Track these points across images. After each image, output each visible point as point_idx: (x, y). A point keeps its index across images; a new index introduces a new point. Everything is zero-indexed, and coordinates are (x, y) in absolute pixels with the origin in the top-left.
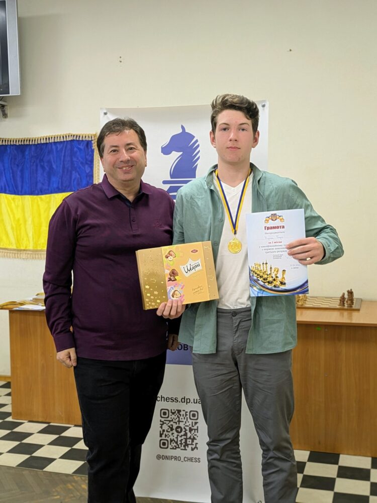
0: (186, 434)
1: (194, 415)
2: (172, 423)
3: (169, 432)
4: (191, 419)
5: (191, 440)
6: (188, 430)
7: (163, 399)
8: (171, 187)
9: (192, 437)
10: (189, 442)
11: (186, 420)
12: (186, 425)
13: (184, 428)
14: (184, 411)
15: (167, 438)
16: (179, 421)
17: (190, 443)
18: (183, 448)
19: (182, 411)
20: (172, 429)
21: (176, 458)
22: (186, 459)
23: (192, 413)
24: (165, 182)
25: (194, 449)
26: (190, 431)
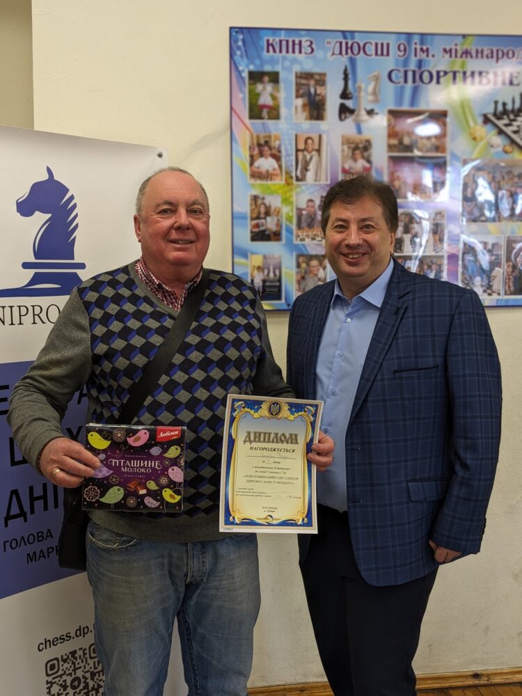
0: (86, 686)
2: (64, 677)
3: (62, 694)
4: (91, 658)
5: (94, 692)
6: (89, 678)
7: (48, 643)
8: (36, 273)
9: (96, 687)
10: (92, 694)
11: (84, 663)
12: (85, 670)
13: (84, 677)
14: (80, 649)
16: (75, 670)
19: (78, 651)
20: (65, 687)
24: (26, 266)
26: (92, 679)
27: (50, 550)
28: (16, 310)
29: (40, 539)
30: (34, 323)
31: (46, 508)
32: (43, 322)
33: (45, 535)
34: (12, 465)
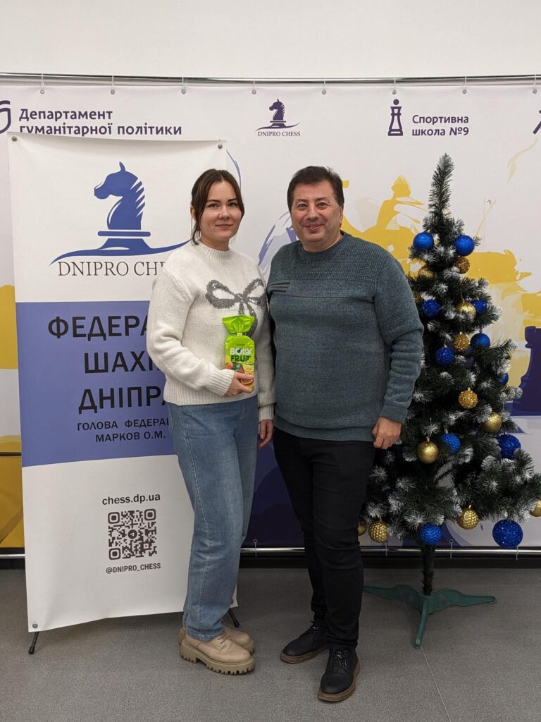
0: (141, 538)
1: (151, 514)
2: (123, 528)
3: (121, 539)
4: (146, 519)
5: (147, 544)
6: (144, 534)
7: (111, 501)
8: (109, 240)
9: (149, 541)
10: (146, 546)
11: (140, 522)
12: (141, 527)
13: (139, 531)
14: (138, 511)
15: (118, 547)
16: (132, 524)
17: (148, 547)
18: (138, 554)
19: (135, 512)
20: (124, 535)
21: (130, 568)
22: (143, 567)
23: (147, 512)
24: (101, 234)
25: (153, 553)
26: (147, 534)
27: (115, 436)
28: (92, 266)
29: (108, 426)
30: (107, 274)
31: (113, 406)
32: (114, 274)
33: (111, 425)
34: (86, 372)
